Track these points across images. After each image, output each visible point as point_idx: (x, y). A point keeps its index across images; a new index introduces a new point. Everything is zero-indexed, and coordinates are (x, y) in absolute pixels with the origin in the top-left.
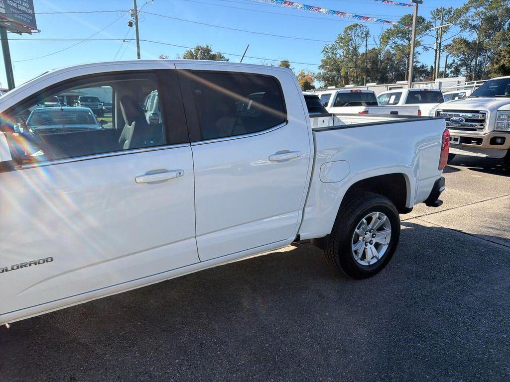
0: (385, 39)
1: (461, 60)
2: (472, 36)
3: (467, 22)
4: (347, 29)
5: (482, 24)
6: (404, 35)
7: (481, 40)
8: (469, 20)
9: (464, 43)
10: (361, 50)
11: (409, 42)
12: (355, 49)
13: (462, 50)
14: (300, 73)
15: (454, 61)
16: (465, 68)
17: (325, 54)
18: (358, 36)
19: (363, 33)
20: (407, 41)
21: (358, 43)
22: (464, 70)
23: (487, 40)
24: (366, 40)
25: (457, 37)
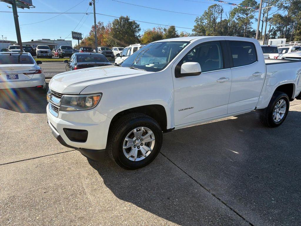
0: (233, 13)
1: (277, 27)
2: (284, 13)
3: (282, 4)
4: (210, 7)
5: (291, 5)
6: (244, 12)
7: (290, 16)
8: (283, 3)
9: (280, 17)
10: (218, 20)
11: (247, 16)
12: (214, 20)
13: (278, 21)
14: (181, 33)
15: (273, 28)
16: (279, 32)
17: (196, 22)
18: (216, 12)
19: (219, 10)
20: (246, 16)
21: (216, 16)
22: (279, 33)
23: (293, 16)
24: (221, 15)
25: (276, 13)
